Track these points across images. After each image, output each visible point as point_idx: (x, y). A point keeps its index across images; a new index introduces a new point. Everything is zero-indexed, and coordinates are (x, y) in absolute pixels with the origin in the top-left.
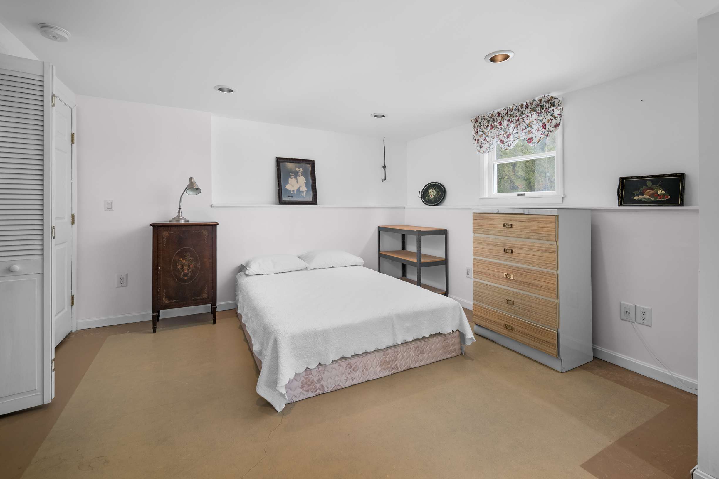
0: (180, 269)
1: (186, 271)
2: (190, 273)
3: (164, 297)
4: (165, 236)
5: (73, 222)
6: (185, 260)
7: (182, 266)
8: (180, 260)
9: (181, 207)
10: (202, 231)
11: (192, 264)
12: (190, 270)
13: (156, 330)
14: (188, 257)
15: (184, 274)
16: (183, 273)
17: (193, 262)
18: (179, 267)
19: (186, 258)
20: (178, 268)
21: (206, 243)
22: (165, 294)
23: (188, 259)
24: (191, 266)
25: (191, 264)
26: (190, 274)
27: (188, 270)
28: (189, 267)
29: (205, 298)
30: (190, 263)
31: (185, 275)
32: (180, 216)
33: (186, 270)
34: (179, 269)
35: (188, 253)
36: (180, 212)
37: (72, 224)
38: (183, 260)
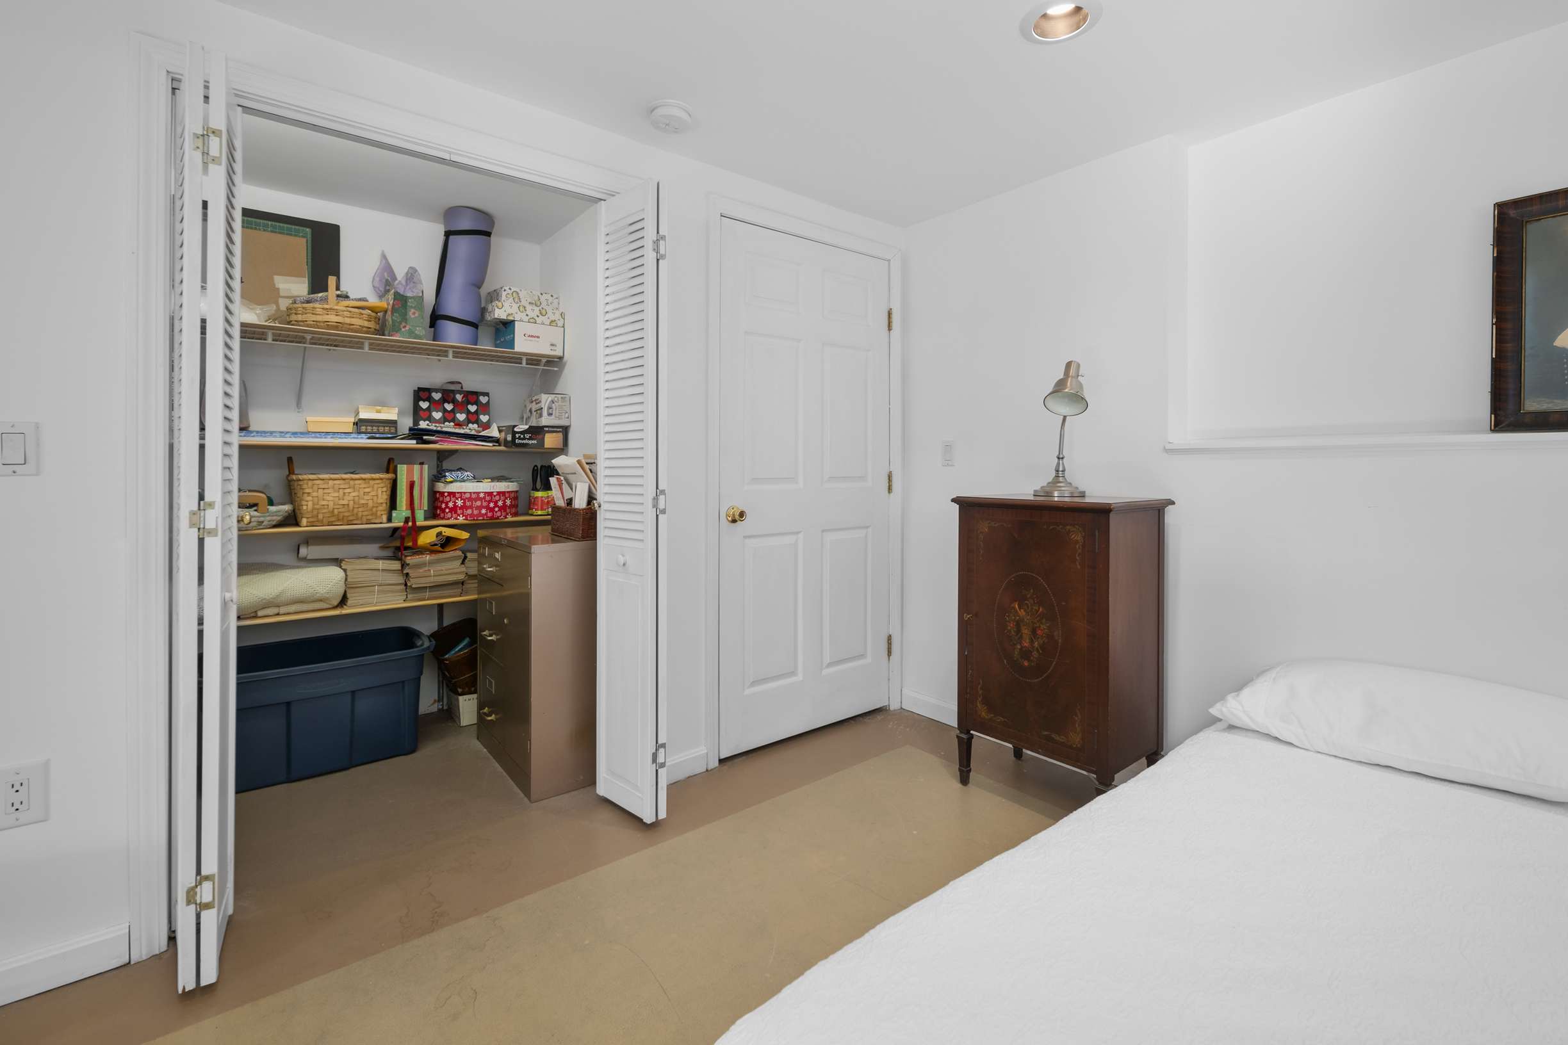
0: (1013, 633)
1: (1026, 644)
2: (1035, 652)
3: (980, 699)
4: (981, 532)
5: (890, 489)
6: (1025, 611)
7: (1018, 624)
8: (1014, 608)
9: (1065, 453)
10: (1068, 527)
11: (1042, 627)
12: (1036, 644)
13: (968, 777)
14: (1032, 601)
15: (1021, 649)
16: (1019, 647)
17: (1044, 620)
18: (1011, 626)
19: (1026, 604)
20: (1009, 628)
21: (1079, 567)
22: (980, 692)
23: (1032, 609)
24: (1039, 632)
25: (1038, 625)
26: (1035, 654)
27: (1032, 642)
28: (1034, 631)
29: (1075, 746)
30: (1036, 621)
31: (1026, 654)
32: (1061, 479)
33: (1028, 641)
34: (1010, 631)
35: (1032, 591)
36: (1061, 469)
37: (889, 492)
38: (1020, 608)
